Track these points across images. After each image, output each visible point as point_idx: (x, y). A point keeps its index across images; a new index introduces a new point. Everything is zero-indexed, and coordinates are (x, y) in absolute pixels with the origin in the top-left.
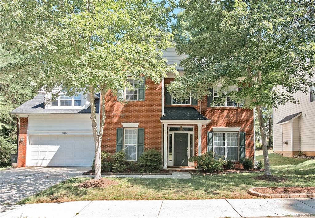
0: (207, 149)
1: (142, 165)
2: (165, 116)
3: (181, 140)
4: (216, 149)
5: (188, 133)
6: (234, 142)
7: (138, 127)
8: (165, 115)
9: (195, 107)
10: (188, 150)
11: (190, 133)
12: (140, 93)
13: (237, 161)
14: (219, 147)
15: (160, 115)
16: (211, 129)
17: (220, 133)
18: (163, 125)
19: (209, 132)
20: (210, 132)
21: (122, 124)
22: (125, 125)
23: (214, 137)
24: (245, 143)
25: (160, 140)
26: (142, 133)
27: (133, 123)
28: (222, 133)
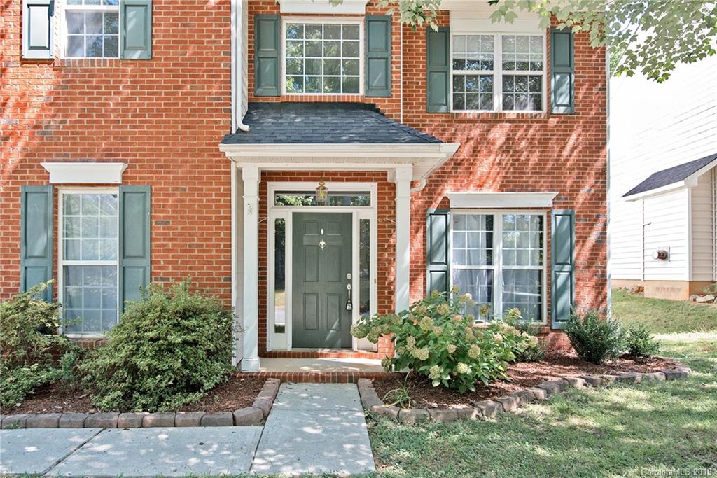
0: (425, 279)
1: (113, 368)
2: (246, 132)
3: (322, 243)
4: (461, 277)
5: (350, 215)
6: (530, 249)
7: (119, 181)
8: (246, 128)
9: (379, 106)
10: (350, 282)
11: (358, 213)
12: (129, 27)
13: (541, 323)
14: (471, 270)
15: (225, 128)
16: (440, 199)
17: (476, 217)
18: (239, 172)
19: (432, 210)
20: (437, 213)
21: (47, 166)
22: (58, 172)
23: (451, 232)
24: (574, 255)
25: (222, 240)
26: (141, 207)
27: (98, 161)
28: (482, 216)
